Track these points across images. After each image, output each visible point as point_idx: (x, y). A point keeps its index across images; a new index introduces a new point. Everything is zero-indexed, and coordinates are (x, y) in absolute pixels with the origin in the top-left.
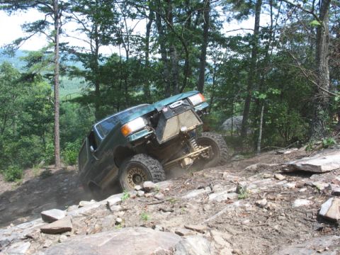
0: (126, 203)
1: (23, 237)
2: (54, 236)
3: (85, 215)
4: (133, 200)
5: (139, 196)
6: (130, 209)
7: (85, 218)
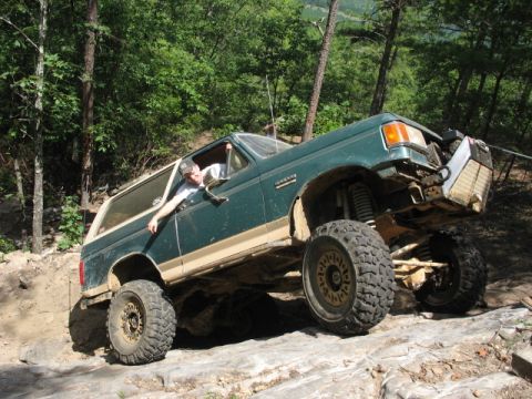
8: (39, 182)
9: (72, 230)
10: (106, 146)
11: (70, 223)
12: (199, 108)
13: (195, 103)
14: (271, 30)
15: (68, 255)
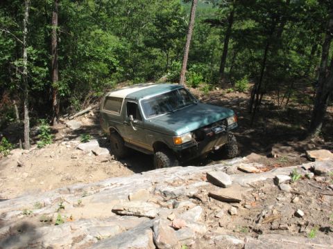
0: (295, 183)
1: (188, 194)
2: (222, 203)
3: (251, 186)
4: (302, 181)
5: (309, 178)
6: (303, 194)
7: (252, 189)
8: (26, 112)
9: (45, 137)
10: (64, 93)
11: (44, 133)
12: (117, 69)
13: (115, 67)
14: (163, 22)
15: (42, 149)
